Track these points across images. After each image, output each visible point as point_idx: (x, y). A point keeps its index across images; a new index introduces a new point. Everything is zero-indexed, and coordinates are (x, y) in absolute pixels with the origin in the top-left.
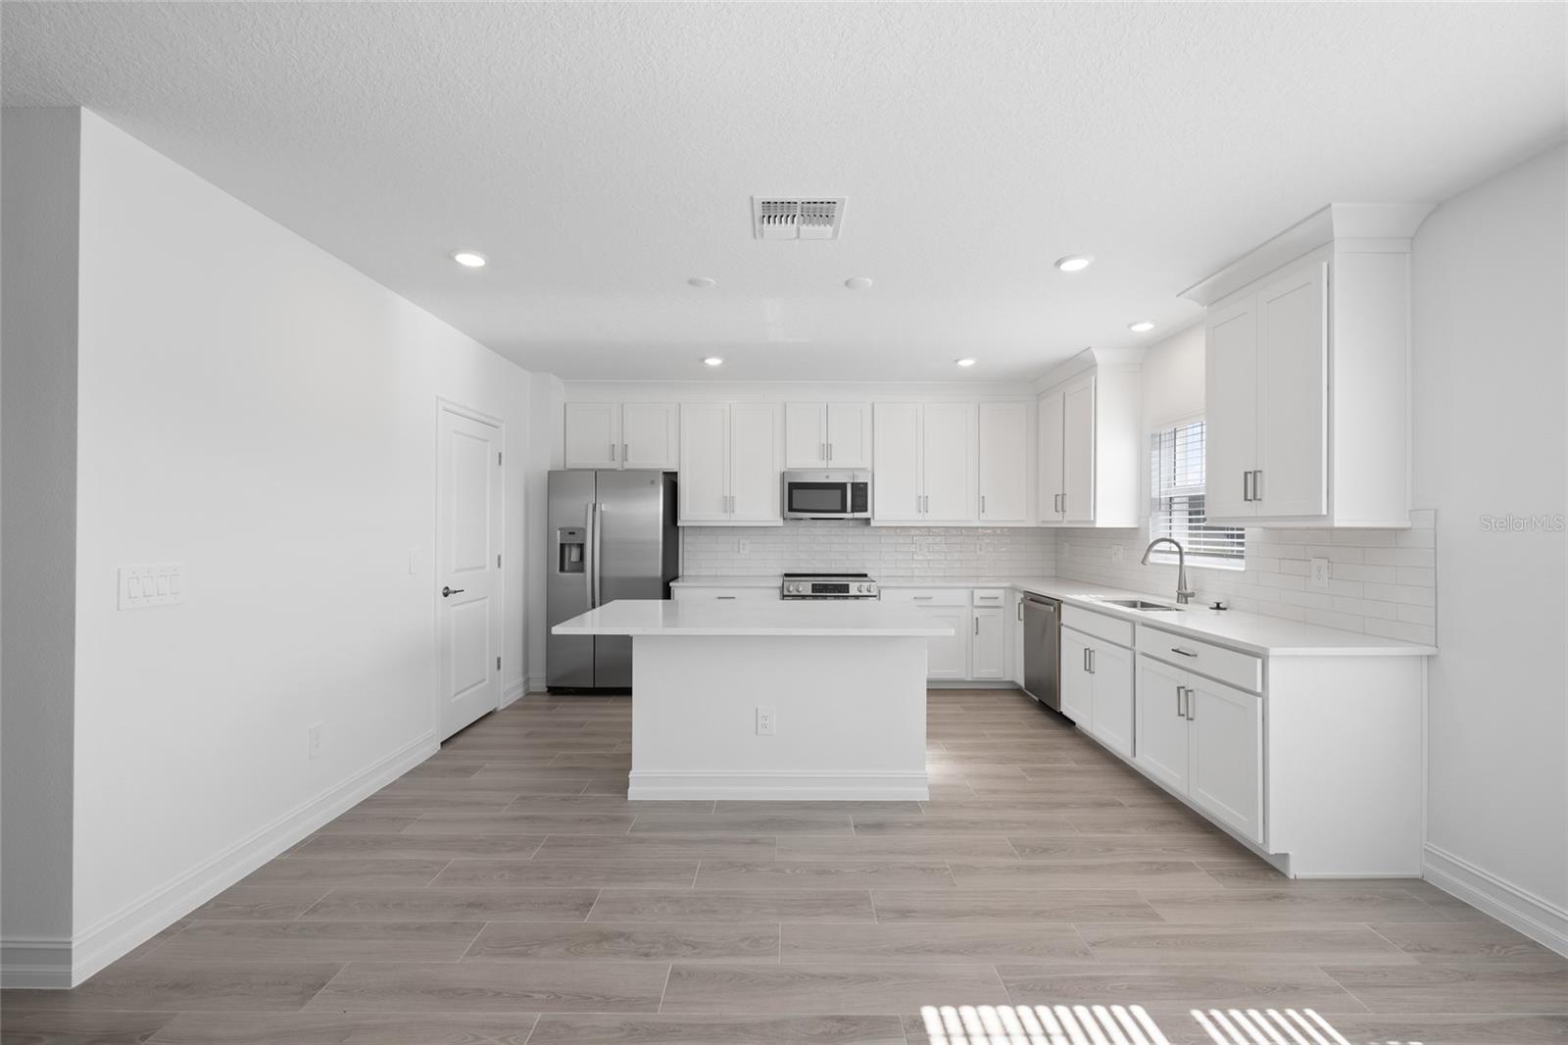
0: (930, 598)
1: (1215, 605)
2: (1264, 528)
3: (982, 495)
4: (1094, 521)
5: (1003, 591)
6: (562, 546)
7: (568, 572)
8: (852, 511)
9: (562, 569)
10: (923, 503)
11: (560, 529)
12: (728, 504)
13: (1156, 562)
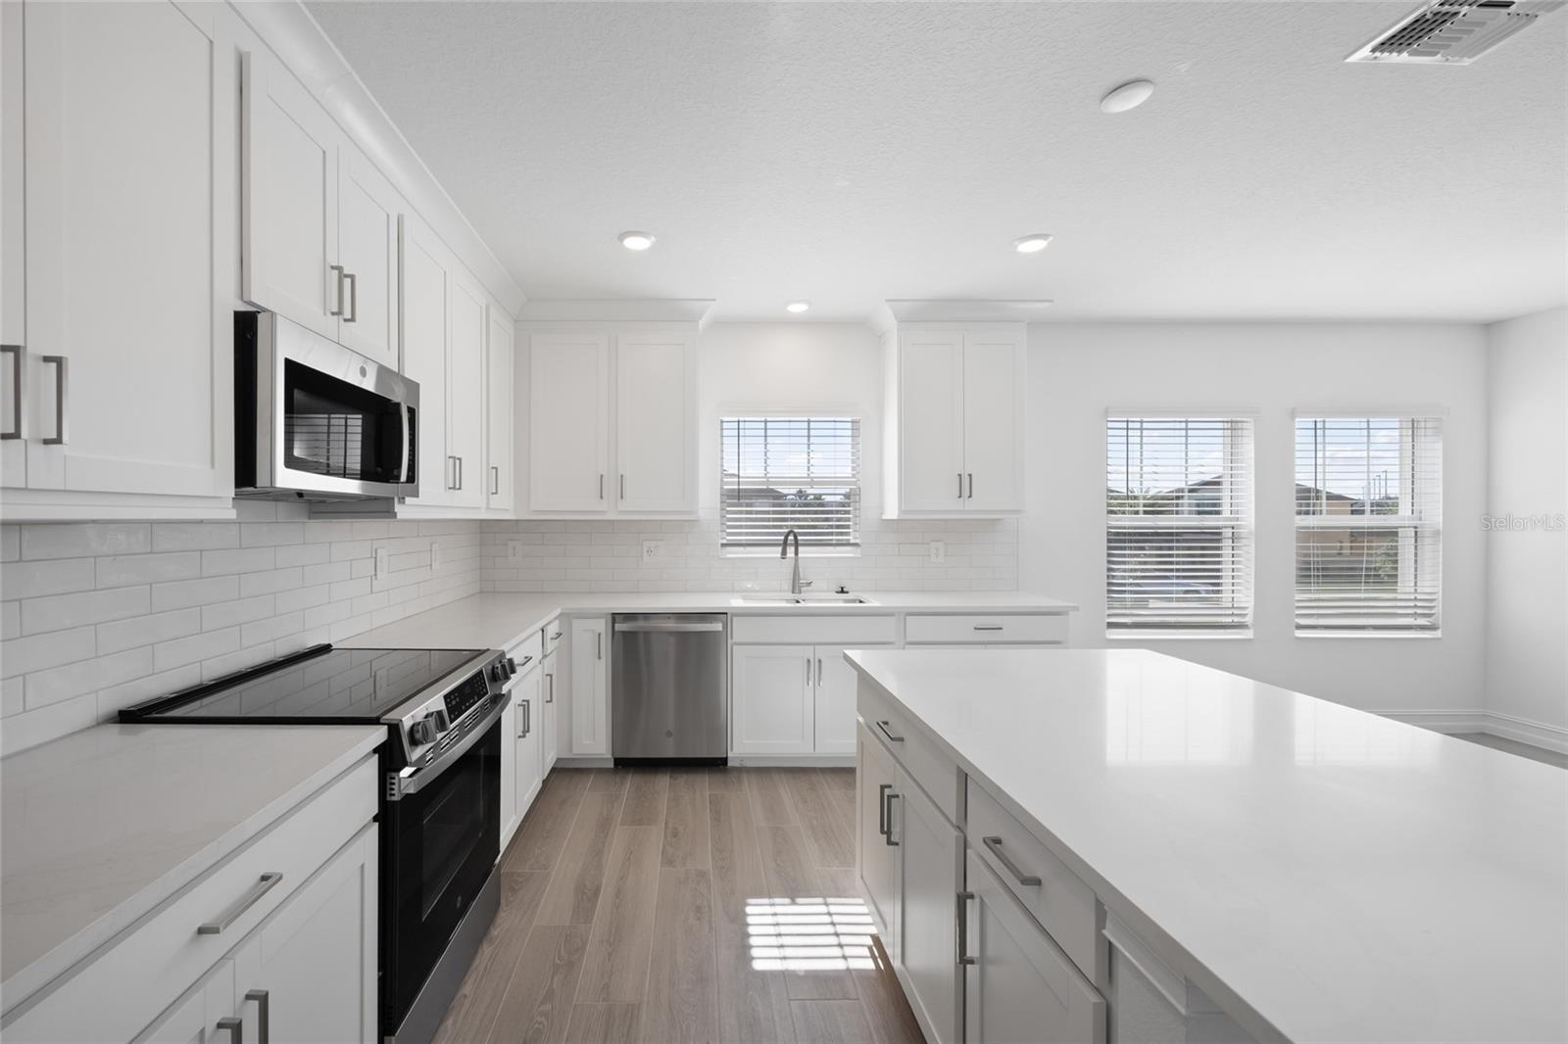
1: (840, 589)
3: (492, 463)
4: (697, 512)
8: (408, 478)
13: (729, 556)
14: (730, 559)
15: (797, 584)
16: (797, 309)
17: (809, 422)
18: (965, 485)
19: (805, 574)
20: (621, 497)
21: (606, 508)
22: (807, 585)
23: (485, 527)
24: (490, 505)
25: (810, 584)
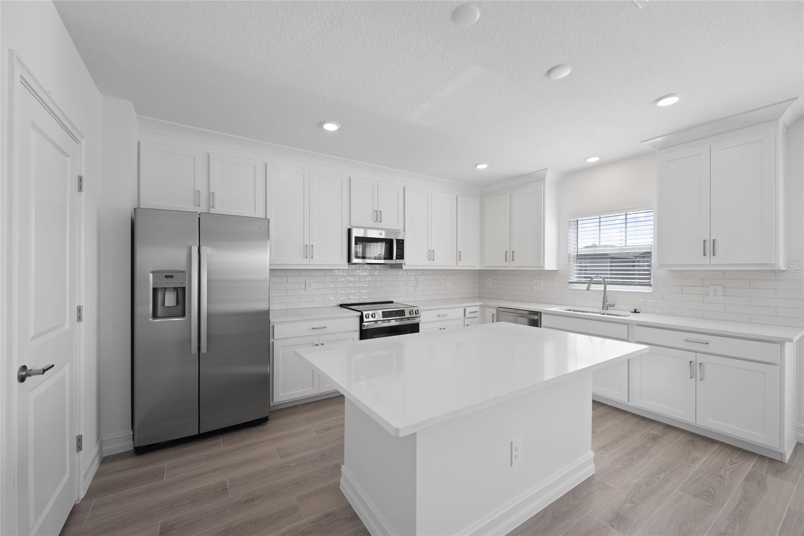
0: (446, 315)
1: (634, 311)
2: (669, 270)
3: (459, 250)
4: (544, 266)
5: (478, 307)
6: (155, 290)
7: (160, 318)
8: (397, 258)
9: (155, 316)
10: (431, 255)
11: (152, 272)
12: (308, 250)
13: (574, 288)
14: (573, 289)
15: (606, 305)
16: (593, 160)
17: (600, 218)
18: (710, 247)
19: (610, 300)
20: (513, 260)
21: (508, 265)
22: (611, 306)
23: (481, 272)
24: (458, 264)
25: (614, 306)
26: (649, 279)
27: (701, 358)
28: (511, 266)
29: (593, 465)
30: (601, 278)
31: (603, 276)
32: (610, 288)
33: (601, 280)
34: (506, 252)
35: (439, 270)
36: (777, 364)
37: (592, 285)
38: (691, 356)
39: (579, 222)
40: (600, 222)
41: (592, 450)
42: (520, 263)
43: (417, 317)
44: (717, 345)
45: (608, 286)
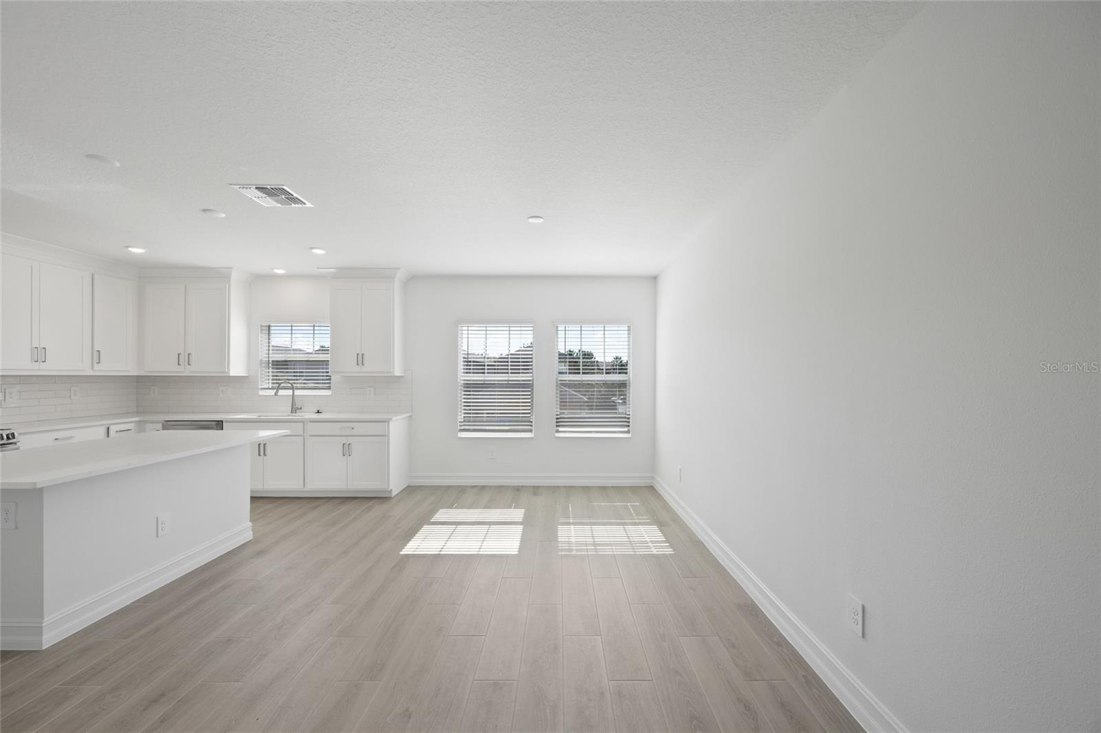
13: (265, 394)
14: (263, 395)
15: (294, 409)
16: (280, 271)
18: (360, 359)
19: (298, 404)
20: (189, 364)
21: (183, 370)
22: (298, 409)
23: (138, 379)
24: (96, 368)
25: (301, 408)
26: (330, 383)
27: (350, 440)
28: (186, 371)
29: (251, 533)
30: (290, 383)
31: (291, 382)
32: (297, 392)
33: (290, 385)
34: (179, 355)
35: (55, 376)
36: (385, 435)
37: (280, 391)
38: (344, 440)
39: (272, 328)
40: (292, 330)
41: (250, 521)
42: (199, 367)
43: (11, 444)
44: (360, 429)
45: (295, 391)
